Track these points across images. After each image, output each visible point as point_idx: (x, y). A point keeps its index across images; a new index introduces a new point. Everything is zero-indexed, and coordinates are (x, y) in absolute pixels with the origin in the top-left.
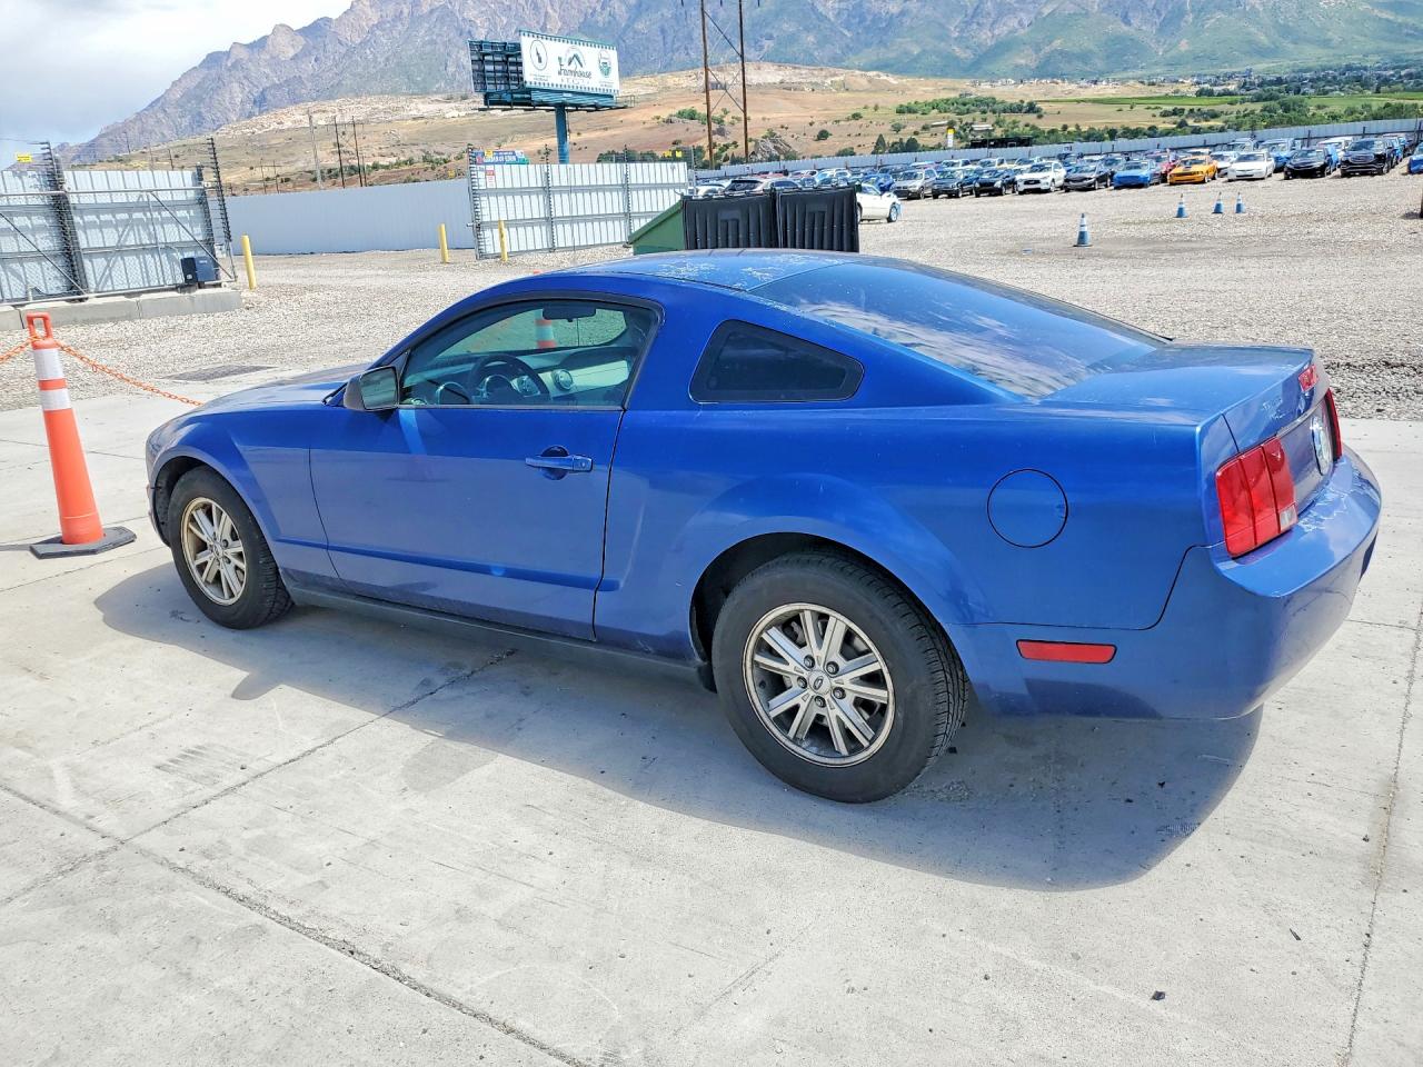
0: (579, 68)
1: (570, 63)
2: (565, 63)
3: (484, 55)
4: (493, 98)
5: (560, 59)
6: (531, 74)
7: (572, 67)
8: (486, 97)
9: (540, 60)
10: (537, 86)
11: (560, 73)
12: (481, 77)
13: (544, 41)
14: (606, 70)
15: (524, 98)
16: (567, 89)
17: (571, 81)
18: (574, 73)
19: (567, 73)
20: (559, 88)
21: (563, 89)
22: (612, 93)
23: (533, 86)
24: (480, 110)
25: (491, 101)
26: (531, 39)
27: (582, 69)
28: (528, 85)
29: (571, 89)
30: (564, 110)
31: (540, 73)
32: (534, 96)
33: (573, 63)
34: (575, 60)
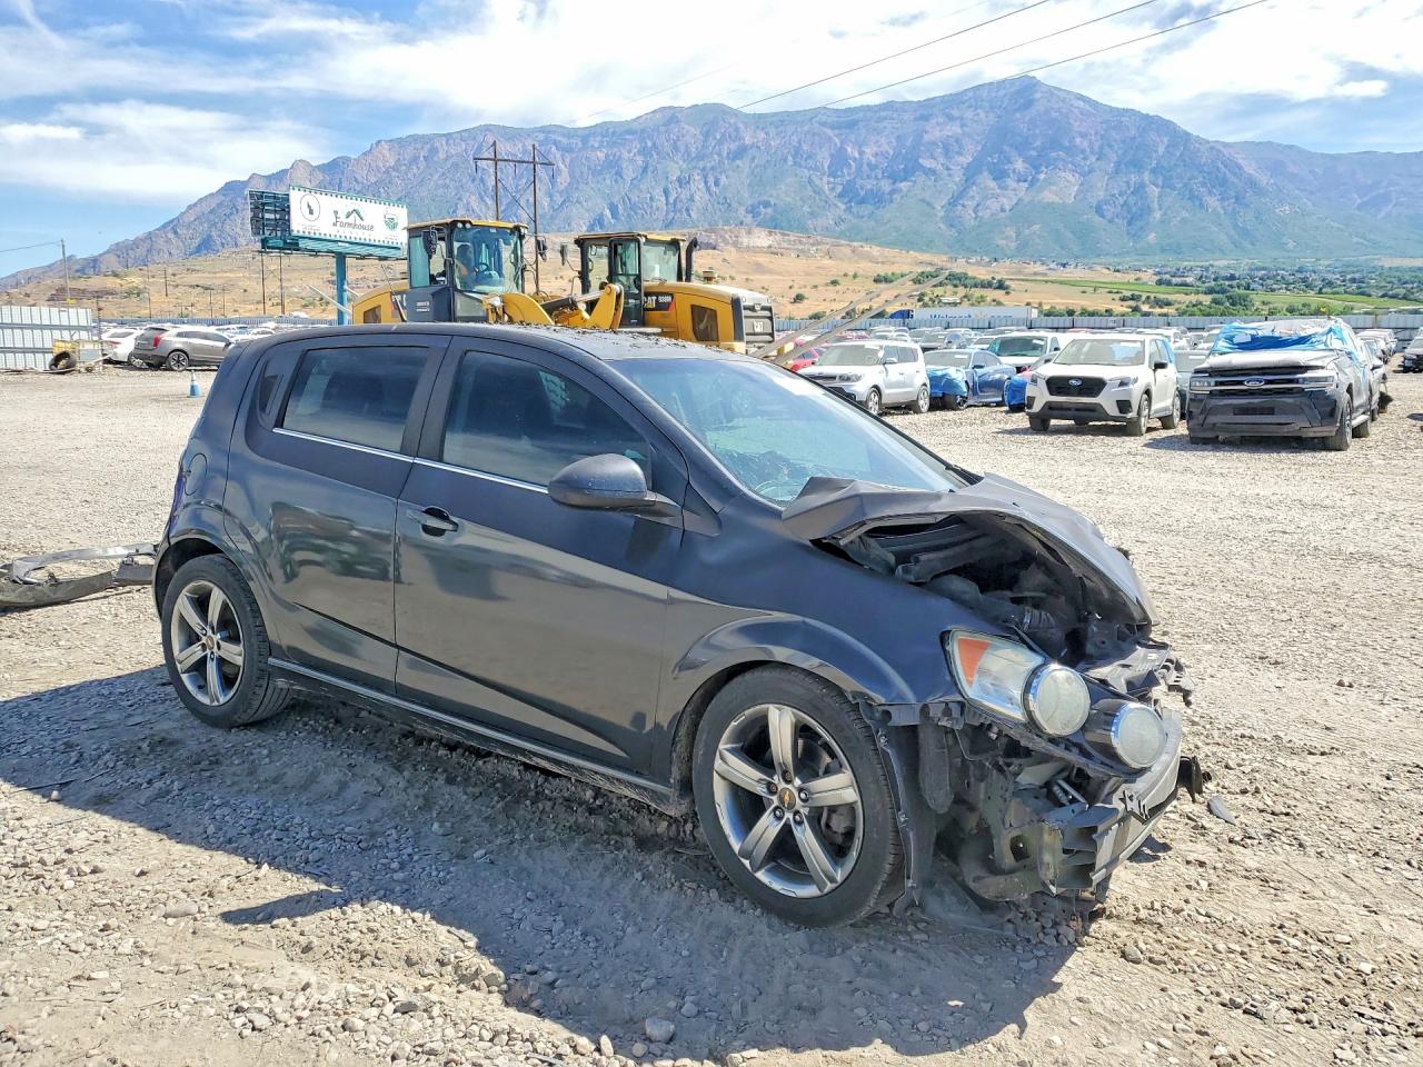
0: (358, 221)
1: (348, 216)
2: (343, 218)
3: (263, 204)
4: (271, 243)
5: (336, 212)
6: (299, 223)
7: (351, 220)
8: (264, 242)
9: (311, 212)
10: (307, 235)
11: (335, 225)
12: (258, 224)
13: (318, 195)
14: (391, 224)
15: (292, 245)
16: (343, 239)
17: (348, 232)
18: (354, 226)
19: (343, 225)
20: (333, 238)
21: (338, 238)
22: (399, 246)
23: (301, 234)
24: (259, 252)
25: (266, 245)
26: (302, 193)
27: (362, 223)
28: (295, 233)
29: (348, 240)
30: (345, 257)
31: (308, 223)
32: (302, 244)
33: (352, 217)
34: (355, 214)
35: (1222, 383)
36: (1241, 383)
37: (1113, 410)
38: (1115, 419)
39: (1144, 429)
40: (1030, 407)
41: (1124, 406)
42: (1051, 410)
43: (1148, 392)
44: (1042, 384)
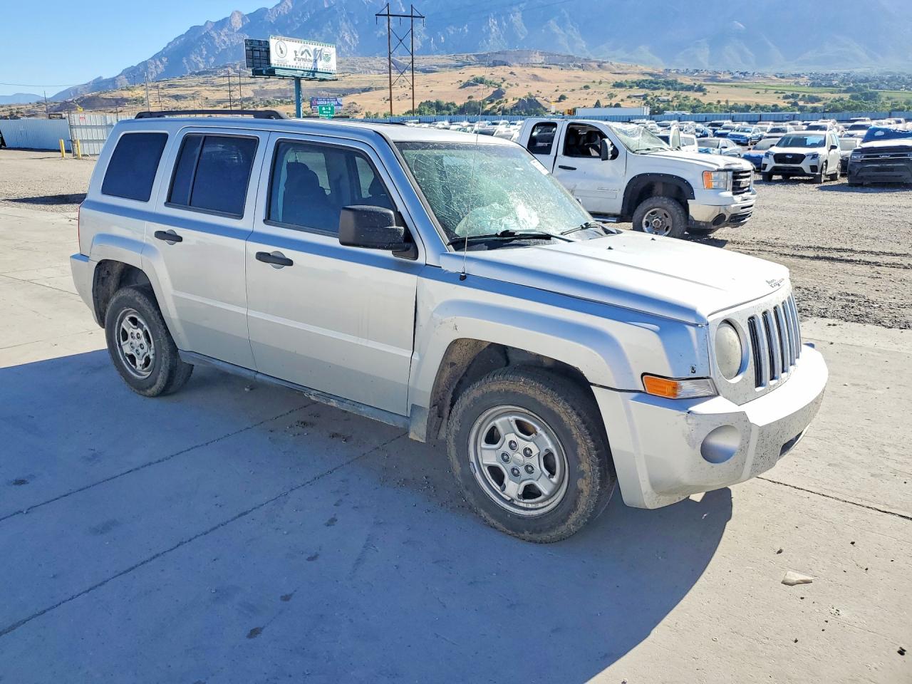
0: (308, 57)
1: (302, 54)
2: (299, 56)
3: (253, 47)
5: (295, 52)
6: (275, 60)
7: (304, 56)
8: (253, 71)
9: (282, 52)
10: (279, 66)
11: (295, 60)
12: (250, 59)
13: (285, 42)
14: (327, 58)
15: (271, 73)
16: (300, 68)
17: (302, 65)
18: (305, 60)
19: (299, 59)
20: (294, 68)
21: (297, 68)
22: (331, 72)
23: (276, 66)
24: (251, 77)
25: (257, 73)
26: (276, 40)
27: (310, 58)
28: (273, 66)
29: (303, 69)
30: (300, 80)
31: (281, 59)
32: (277, 72)
33: (304, 55)
34: (306, 52)
35: (868, 157)
36: (878, 156)
37: (808, 170)
38: (809, 175)
39: (823, 181)
40: (764, 169)
41: (814, 168)
42: (776, 171)
43: (826, 162)
44: (771, 157)
